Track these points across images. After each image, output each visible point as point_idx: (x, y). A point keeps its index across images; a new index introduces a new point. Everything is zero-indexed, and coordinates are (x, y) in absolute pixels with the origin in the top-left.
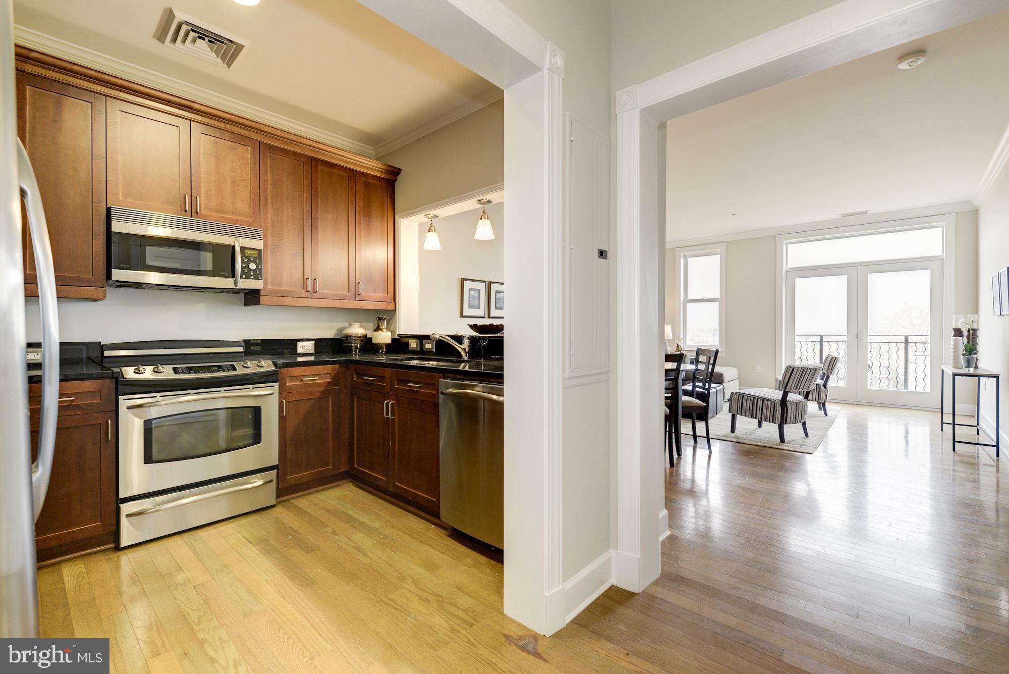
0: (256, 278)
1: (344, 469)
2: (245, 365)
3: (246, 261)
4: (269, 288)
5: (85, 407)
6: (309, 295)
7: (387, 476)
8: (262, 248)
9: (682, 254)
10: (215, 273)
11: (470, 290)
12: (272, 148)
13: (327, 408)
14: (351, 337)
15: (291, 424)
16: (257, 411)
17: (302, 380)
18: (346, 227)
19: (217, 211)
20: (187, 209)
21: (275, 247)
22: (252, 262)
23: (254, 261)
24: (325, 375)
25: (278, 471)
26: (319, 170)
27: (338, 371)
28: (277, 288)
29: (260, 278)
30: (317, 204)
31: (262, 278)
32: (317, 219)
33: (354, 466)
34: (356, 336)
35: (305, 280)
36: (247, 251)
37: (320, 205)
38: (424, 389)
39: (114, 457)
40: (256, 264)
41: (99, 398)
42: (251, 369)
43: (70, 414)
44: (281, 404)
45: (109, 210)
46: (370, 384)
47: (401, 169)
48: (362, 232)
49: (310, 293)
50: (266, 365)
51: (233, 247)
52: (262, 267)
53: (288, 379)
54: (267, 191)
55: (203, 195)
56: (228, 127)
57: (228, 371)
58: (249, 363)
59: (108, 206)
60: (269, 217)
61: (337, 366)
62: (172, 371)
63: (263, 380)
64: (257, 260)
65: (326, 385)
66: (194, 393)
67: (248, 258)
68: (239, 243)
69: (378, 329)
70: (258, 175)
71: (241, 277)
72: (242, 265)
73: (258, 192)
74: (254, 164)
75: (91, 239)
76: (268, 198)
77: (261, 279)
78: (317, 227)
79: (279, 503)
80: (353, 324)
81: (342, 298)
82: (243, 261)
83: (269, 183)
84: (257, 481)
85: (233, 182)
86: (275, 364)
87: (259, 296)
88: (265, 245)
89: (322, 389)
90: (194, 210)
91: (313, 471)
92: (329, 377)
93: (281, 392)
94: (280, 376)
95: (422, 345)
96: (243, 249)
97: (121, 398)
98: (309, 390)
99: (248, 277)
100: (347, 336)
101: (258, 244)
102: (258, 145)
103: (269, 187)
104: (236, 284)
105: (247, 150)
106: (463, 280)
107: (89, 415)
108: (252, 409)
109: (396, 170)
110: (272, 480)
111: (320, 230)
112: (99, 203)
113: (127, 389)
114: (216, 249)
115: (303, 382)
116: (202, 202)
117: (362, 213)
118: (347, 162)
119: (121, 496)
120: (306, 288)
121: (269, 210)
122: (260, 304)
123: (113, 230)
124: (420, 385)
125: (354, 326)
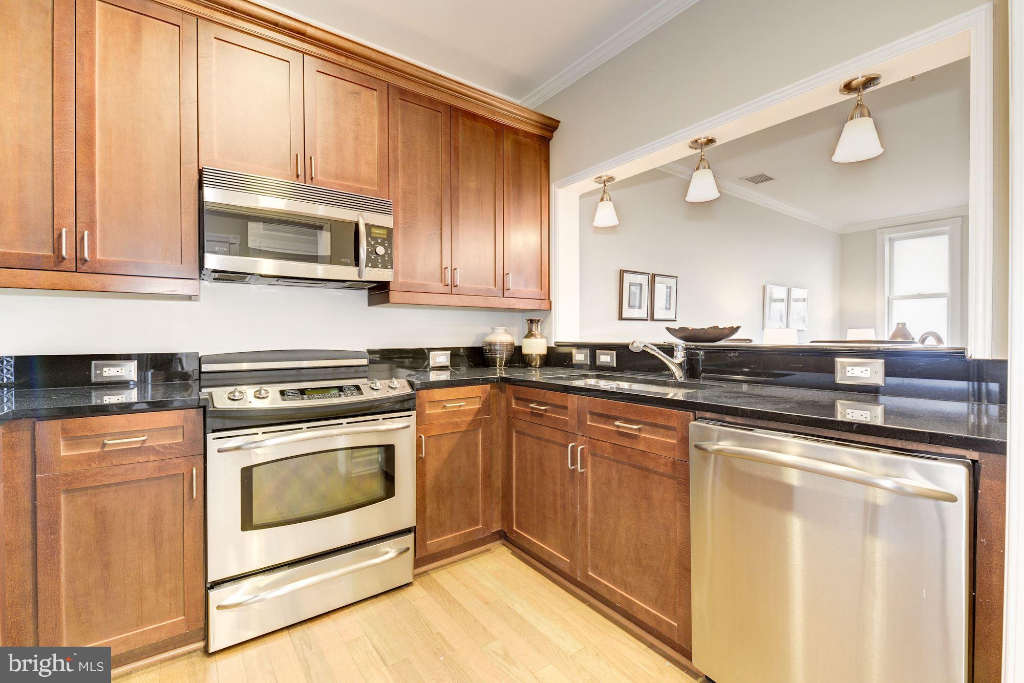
0: (384, 266)
1: (496, 527)
2: (373, 386)
3: (373, 243)
4: (400, 280)
5: (161, 450)
6: (448, 289)
7: (571, 556)
8: (391, 225)
9: (887, 237)
10: (333, 260)
11: (631, 284)
12: (403, 92)
13: (476, 445)
14: (495, 345)
15: (432, 467)
16: (389, 451)
17: (445, 406)
18: (492, 201)
19: (337, 177)
20: (299, 173)
21: (406, 226)
22: (380, 244)
23: (382, 244)
24: (473, 399)
25: (415, 535)
26: (460, 123)
27: (489, 395)
28: (409, 281)
29: (389, 267)
30: (458, 168)
31: (392, 266)
32: (457, 188)
33: (512, 527)
34: (502, 344)
35: (443, 270)
36: (373, 230)
37: (461, 170)
38: (649, 433)
39: (202, 521)
40: (386, 248)
41: (181, 437)
42: (380, 392)
43: (141, 461)
44: (419, 439)
45: (201, 172)
46: (541, 415)
47: (559, 122)
48: (512, 207)
49: (449, 287)
50: (399, 386)
51: (357, 225)
52: (391, 251)
53: (427, 404)
54: (397, 151)
55: (319, 154)
56: (350, 62)
57: (352, 395)
58: (378, 384)
59: (201, 168)
60: (400, 186)
61: (488, 386)
62: (278, 395)
63: (397, 407)
64: (386, 242)
65: (474, 413)
66: (308, 428)
67: (375, 239)
68: (364, 218)
69: (530, 335)
70: (387, 130)
71: (367, 266)
72: (367, 249)
73: (387, 151)
74: (381, 114)
75: (180, 212)
76: (398, 161)
77: (391, 268)
78: (458, 200)
79: (416, 576)
80: (497, 329)
81: (488, 294)
82: (368, 244)
83: (399, 141)
84: (389, 550)
85: (356, 138)
86: (411, 384)
87: (388, 292)
88: (395, 222)
89: (469, 418)
90: (308, 176)
91: (458, 533)
92: (478, 402)
93: (418, 423)
94: (418, 401)
95: (593, 357)
96: (369, 227)
97: (210, 436)
98: (454, 420)
99: (375, 266)
100: (490, 344)
101: (387, 221)
102: (386, 88)
103: (400, 145)
104: (360, 275)
105: (373, 95)
106: (622, 272)
107: (167, 461)
108: (383, 448)
109: (554, 123)
110: (408, 549)
111: (461, 205)
112: (190, 164)
113: (218, 424)
114: (335, 226)
115: (446, 409)
116: (319, 163)
117: (511, 181)
118: (494, 112)
119: (212, 578)
120: (445, 281)
121: (400, 178)
122: (389, 302)
123: (205, 200)
124: (640, 426)
125: (499, 331)
